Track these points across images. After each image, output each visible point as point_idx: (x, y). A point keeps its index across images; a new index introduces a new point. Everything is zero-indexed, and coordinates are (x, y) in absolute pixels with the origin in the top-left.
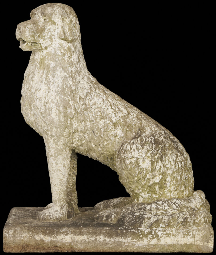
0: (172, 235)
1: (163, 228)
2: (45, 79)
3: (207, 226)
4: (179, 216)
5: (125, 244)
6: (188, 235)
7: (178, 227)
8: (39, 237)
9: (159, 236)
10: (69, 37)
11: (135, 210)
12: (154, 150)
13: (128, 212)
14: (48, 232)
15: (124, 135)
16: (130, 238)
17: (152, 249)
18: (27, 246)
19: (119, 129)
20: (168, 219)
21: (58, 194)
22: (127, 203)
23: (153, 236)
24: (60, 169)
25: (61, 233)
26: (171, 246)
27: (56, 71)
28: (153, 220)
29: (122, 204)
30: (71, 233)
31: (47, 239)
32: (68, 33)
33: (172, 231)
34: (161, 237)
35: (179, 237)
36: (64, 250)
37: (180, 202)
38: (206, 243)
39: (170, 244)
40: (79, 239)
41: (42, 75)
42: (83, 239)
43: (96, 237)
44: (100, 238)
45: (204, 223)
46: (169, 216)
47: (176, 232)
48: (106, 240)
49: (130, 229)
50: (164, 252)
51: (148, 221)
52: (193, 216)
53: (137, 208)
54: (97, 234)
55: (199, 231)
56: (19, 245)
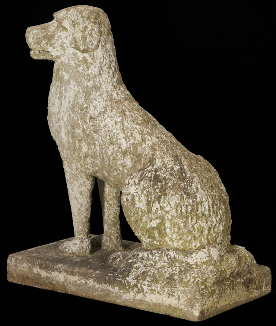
0: (157, 292)
1: (150, 282)
2: (59, 93)
3: (194, 288)
5: (112, 294)
6: (172, 295)
7: (164, 284)
8: (36, 270)
9: (144, 290)
10: (82, 46)
12: (152, 188)
14: (44, 266)
15: (132, 166)
16: (117, 288)
17: (138, 305)
18: (27, 278)
19: (127, 159)
20: (154, 272)
24: (77, 196)
25: (55, 269)
26: (156, 305)
27: (70, 84)
28: (140, 271)
30: (64, 271)
31: (44, 274)
32: (81, 41)
33: (157, 288)
34: (146, 292)
35: (163, 296)
36: (58, 289)
37: (174, 255)
38: (191, 309)
39: (155, 303)
40: (71, 280)
42: (75, 280)
43: (86, 281)
44: (90, 283)
45: (192, 284)
46: (156, 269)
47: (161, 289)
48: (95, 286)
49: (119, 278)
50: (150, 311)
51: (136, 271)
52: (182, 274)
54: (87, 277)
55: (184, 293)
56: (20, 275)
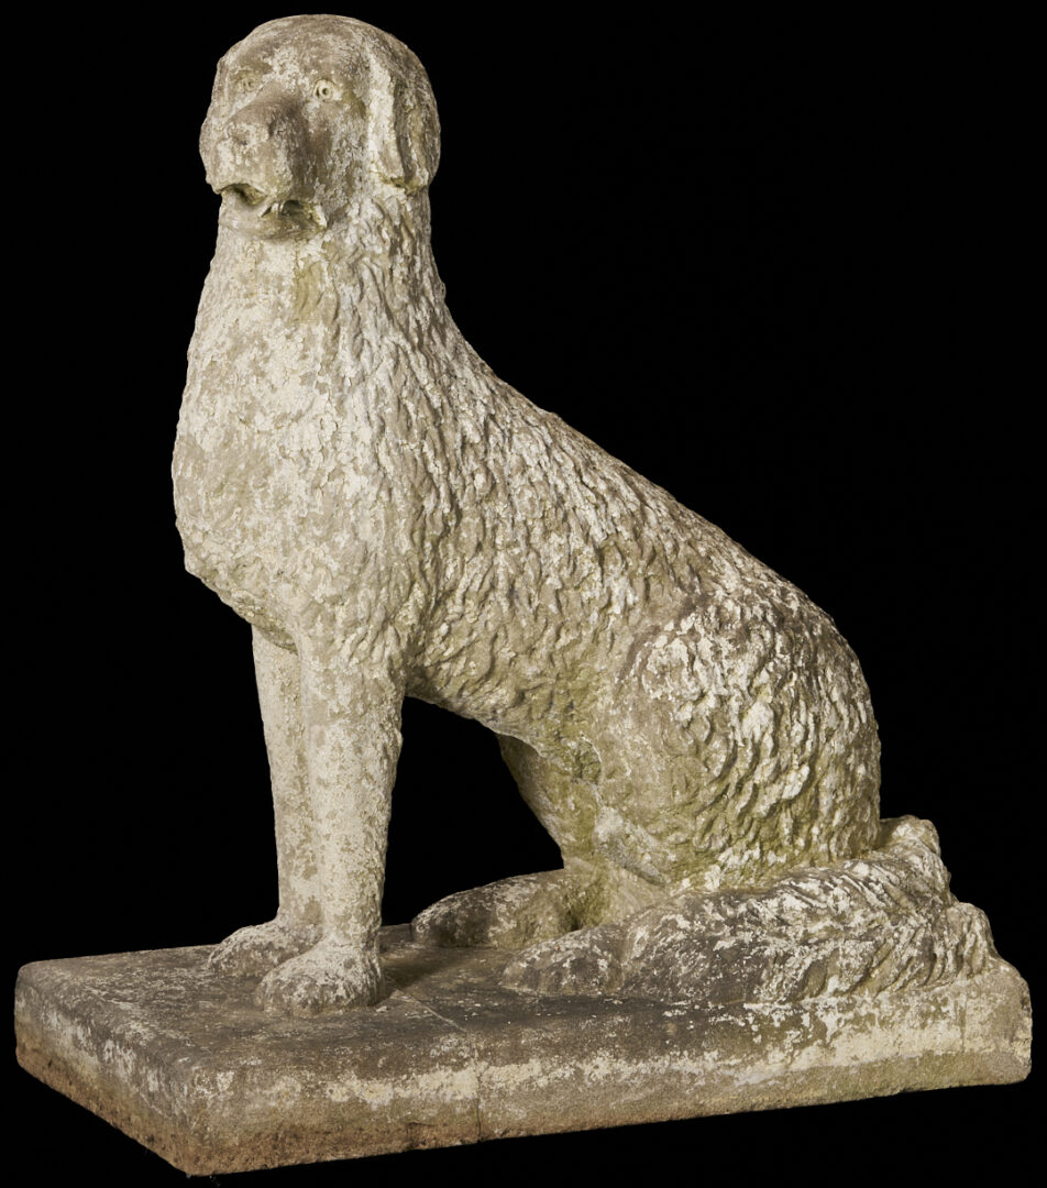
0: (877, 1023)
1: (842, 994)
2: (318, 367)
4: (896, 935)
5: (693, 1082)
6: (939, 1014)
7: (899, 984)
8: (346, 1088)
9: (826, 1030)
10: (419, 170)
11: (709, 929)
12: (782, 656)
13: (674, 940)
14: (381, 1062)
15: (637, 599)
16: (715, 1054)
17: (801, 1092)
18: (295, 1136)
19: (616, 575)
20: (861, 955)
21: (357, 887)
22: (561, 898)
23: (806, 1033)
24: (371, 769)
25: (435, 1060)
26: (874, 1070)
27: (365, 327)
28: (798, 966)
29: (541, 903)
30: (477, 1054)
31: (379, 1094)
32: (413, 151)
33: (877, 1005)
34: (835, 1036)
35: (904, 1027)
36: (448, 1136)
38: (1007, 1042)
39: (870, 1064)
40: (511, 1082)
41: (305, 349)
42: (526, 1076)
43: (580, 1066)
44: (597, 1067)
45: (991, 958)
47: (894, 1007)
48: (617, 1074)
49: (714, 1014)
50: (844, 1100)
51: (780, 970)
52: (945, 933)
53: (718, 917)
54: (582, 1047)
55: (980, 993)
56: (259, 1134)
